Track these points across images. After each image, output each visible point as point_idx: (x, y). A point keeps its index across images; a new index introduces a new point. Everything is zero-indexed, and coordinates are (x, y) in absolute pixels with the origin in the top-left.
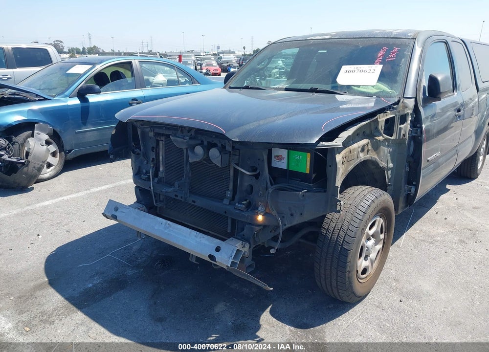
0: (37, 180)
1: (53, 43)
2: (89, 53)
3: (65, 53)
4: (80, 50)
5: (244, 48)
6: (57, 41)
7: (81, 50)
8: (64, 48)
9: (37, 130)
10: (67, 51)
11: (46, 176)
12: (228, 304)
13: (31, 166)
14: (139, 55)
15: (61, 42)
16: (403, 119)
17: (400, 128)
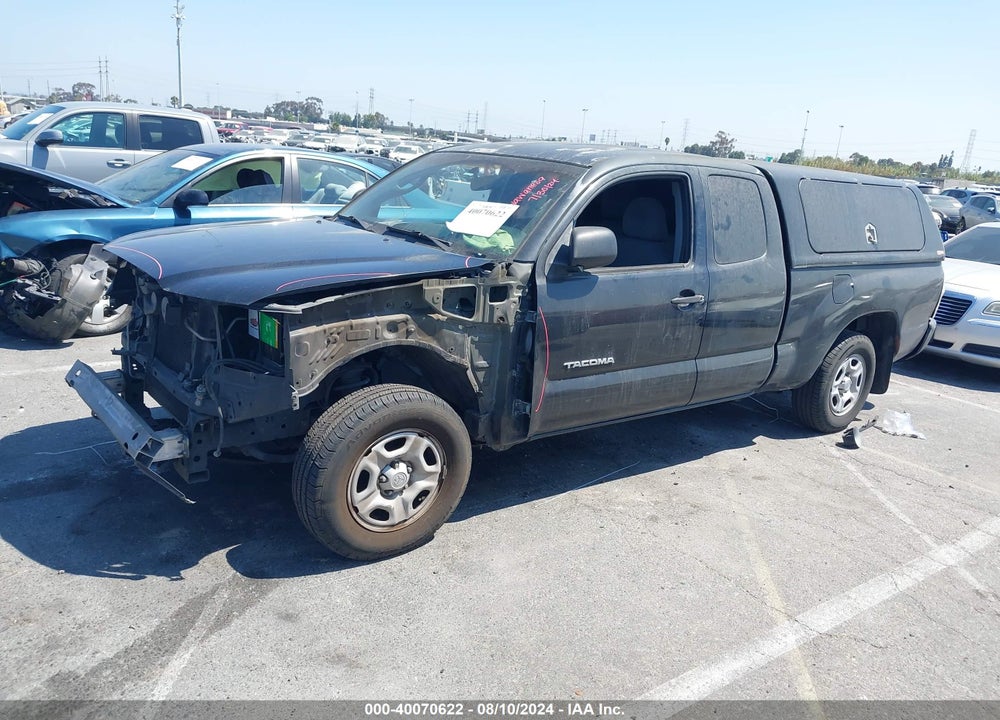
0: (79, 330)
1: (305, 102)
2: (366, 125)
3: (323, 122)
4: (349, 117)
5: (667, 141)
6: (312, 98)
7: (352, 119)
8: (321, 113)
9: (93, 254)
10: (328, 118)
11: (102, 328)
12: (186, 532)
13: (68, 307)
14: (456, 137)
15: (319, 100)
16: (499, 293)
17: (492, 307)
